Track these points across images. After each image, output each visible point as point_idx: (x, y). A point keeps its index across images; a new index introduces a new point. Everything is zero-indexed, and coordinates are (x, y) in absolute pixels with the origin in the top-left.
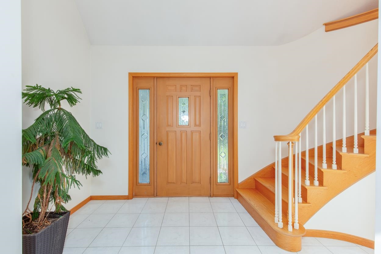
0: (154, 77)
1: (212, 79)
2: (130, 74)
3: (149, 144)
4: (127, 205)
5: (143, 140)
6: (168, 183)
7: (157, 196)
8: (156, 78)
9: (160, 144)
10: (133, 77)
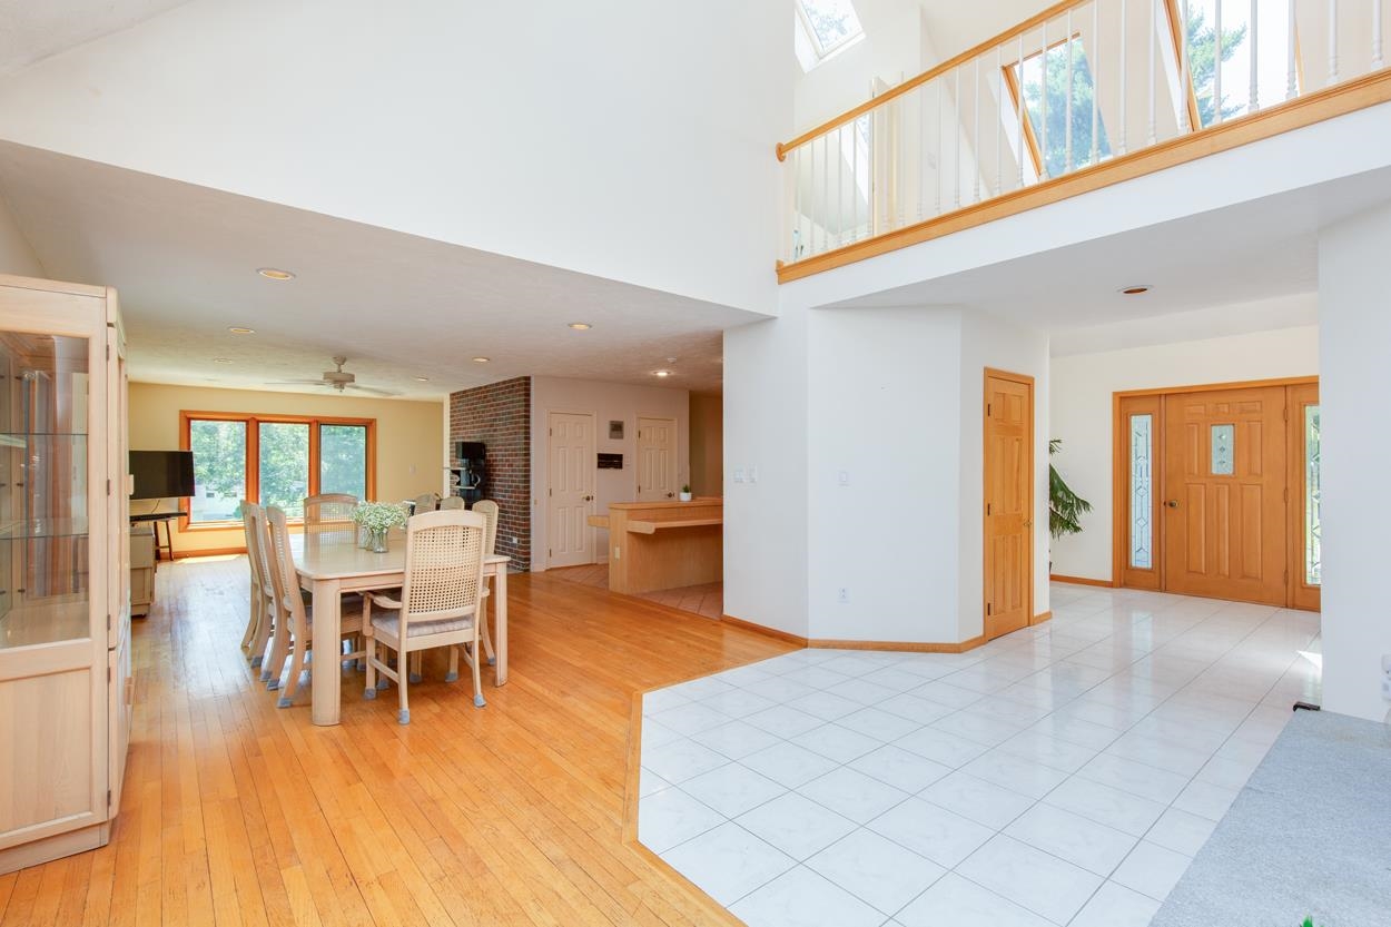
0: (1160, 395)
1: (1289, 389)
2: (1115, 394)
3: (1150, 505)
4: (1107, 596)
5: (1138, 497)
6: (1189, 572)
7: (1166, 590)
8: (1163, 398)
9: (1171, 505)
10: (1121, 398)
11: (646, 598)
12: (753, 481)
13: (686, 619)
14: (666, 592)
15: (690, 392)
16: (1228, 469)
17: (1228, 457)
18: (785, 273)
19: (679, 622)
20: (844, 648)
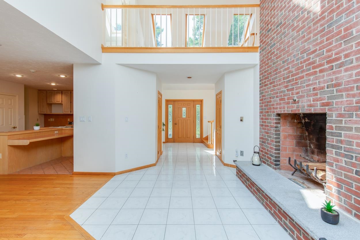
1: (194, 101)
3: (172, 124)
6: (179, 138)
7: (175, 142)
8: (174, 102)
9: (176, 124)
10: (167, 101)
11: (21, 173)
12: (90, 121)
13: (55, 177)
14: (30, 168)
15: (25, 85)
16: (185, 117)
17: (185, 114)
18: (105, 49)
19: (52, 179)
20: (127, 172)
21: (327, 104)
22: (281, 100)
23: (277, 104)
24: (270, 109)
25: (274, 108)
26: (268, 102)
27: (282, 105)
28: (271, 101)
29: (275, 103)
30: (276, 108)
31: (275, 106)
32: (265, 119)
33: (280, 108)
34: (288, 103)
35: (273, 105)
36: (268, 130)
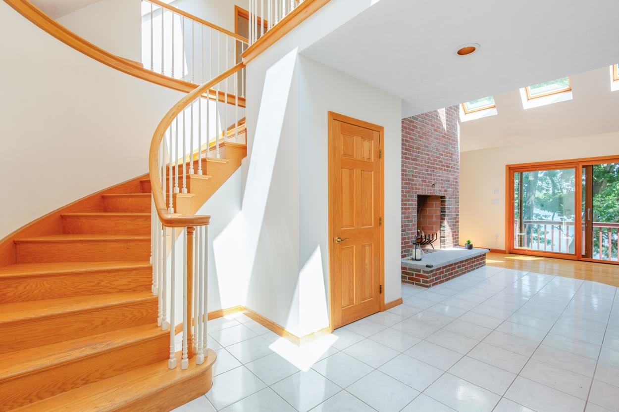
21: (446, 191)
22: (423, 181)
23: (419, 185)
24: (412, 188)
25: (416, 189)
26: (410, 180)
27: (424, 187)
28: (413, 180)
29: (418, 183)
30: (419, 189)
31: (418, 187)
32: (405, 201)
33: (422, 190)
34: (428, 186)
35: (416, 185)
36: (409, 213)
